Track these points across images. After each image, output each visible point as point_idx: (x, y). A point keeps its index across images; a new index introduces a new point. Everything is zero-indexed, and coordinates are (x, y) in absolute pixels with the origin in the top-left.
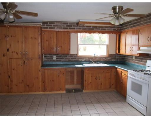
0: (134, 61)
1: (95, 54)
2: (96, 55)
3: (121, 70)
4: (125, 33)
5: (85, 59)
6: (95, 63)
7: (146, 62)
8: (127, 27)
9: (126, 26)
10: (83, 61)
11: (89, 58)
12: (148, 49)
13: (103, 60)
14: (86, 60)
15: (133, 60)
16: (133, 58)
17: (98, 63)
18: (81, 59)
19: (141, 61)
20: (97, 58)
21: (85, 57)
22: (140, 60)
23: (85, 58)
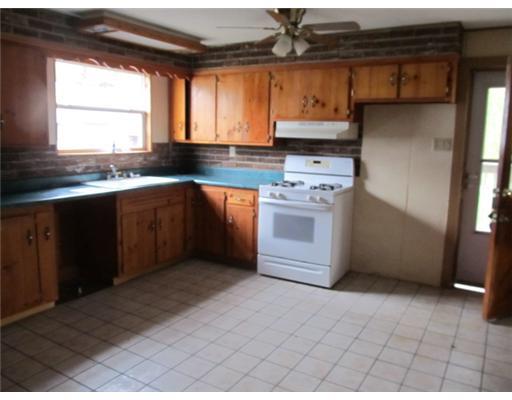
0: (231, 161)
1: (114, 145)
2: (117, 147)
3: (223, 190)
4: (214, 78)
5: (85, 165)
6: (120, 176)
7: (283, 162)
8: (219, 61)
9: (219, 57)
10: (79, 171)
11: (97, 161)
12: (303, 127)
13: (140, 163)
14: (87, 168)
15: (228, 159)
16: (228, 152)
17: (129, 176)
18: (72, 164)
19: (260, 160)
20: (122, 159)
21: (85, 158)
22: (257, 157)
23: (84, 161)
